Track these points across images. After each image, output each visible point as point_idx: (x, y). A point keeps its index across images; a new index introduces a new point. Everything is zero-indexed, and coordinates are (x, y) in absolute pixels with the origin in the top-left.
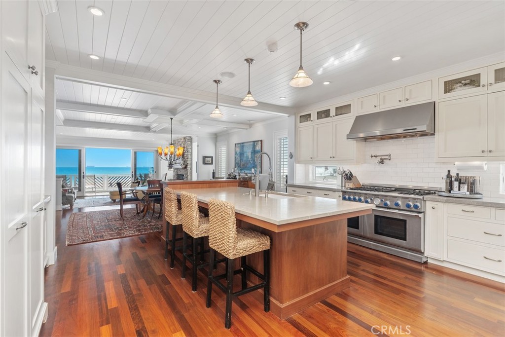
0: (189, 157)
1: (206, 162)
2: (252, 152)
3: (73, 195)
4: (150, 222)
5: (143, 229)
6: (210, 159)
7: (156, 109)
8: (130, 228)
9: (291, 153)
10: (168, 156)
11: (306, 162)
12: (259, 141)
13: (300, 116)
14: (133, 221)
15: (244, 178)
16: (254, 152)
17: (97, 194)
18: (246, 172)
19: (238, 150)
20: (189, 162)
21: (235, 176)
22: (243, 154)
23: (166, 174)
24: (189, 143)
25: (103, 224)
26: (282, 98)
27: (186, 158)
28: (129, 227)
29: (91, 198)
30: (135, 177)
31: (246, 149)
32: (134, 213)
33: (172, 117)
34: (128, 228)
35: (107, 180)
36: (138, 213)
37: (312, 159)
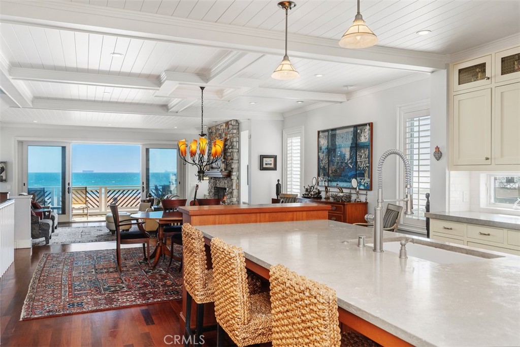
0: (236, 156)
1: (265, 166)
2: (351, 147)
3: (50, 222)
4: (164, 278)
5: (150, 293)
6: (271, 161)
7: (175, 71)
8: (130, 288)
9: (437, 148)
10: (197, 156)
11: (473, 167)
12: (365, 125)
13: (460, 71)
14: (136, 273)
15: (335, 197)
16: (356, 147)
17: (90, 219)
18: (341, 184)
19: (324, 143)
20: (235, 166)
21: (319, 192)
22: (334, 150)
23: (197, 186)
24: (235, 131)
25: (87, 278)
26: (420, 33)
27: (230, 158)
28: (128, 286)
29: (81, 225)
30: (147, 192)
31: (339, 141)
32: (140, 257)
33: (203, 85)
34: (125, 289)
35: (106, 195)
36: (146, 259)
37: (488, 162)
